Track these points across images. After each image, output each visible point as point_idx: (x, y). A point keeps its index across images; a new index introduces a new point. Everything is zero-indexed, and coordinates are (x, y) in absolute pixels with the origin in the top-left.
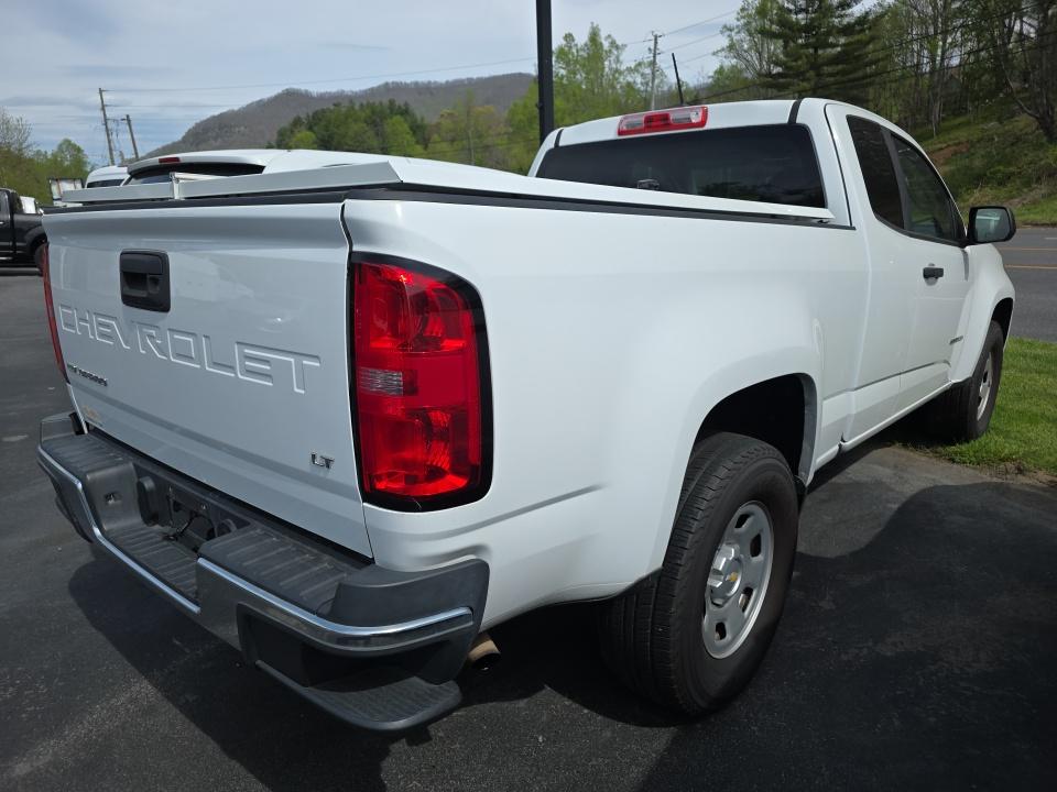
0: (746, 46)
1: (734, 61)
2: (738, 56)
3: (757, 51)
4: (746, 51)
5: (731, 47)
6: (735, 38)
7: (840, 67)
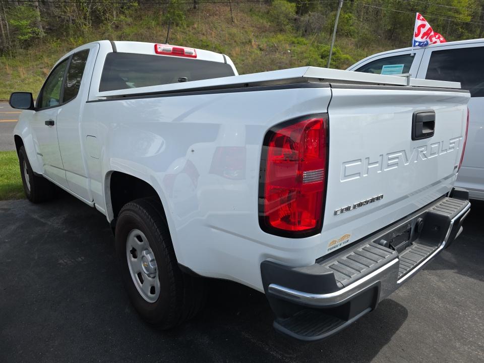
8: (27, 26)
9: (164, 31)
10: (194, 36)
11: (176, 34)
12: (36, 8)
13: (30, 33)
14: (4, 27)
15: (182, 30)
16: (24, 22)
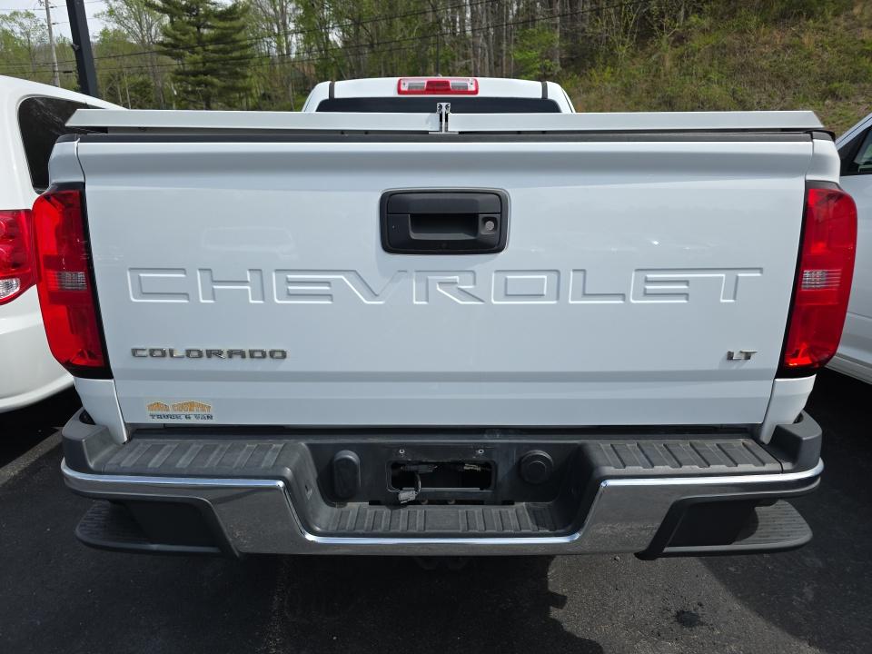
0: (125, 15)
1: (116, 26)
2: (119, 21)
3: (136, 19)
4: (125, 18)
5: (111, 12)
6: (113, 5)
7: (221, 46)
8: (535, 59)
9: (775, 32)
10: (847, 33)
11: (802, 35)
12: (556, 27)
13: (538, 69)
14: (506, 65)
15: (822, 26)
16: (534, 54)
